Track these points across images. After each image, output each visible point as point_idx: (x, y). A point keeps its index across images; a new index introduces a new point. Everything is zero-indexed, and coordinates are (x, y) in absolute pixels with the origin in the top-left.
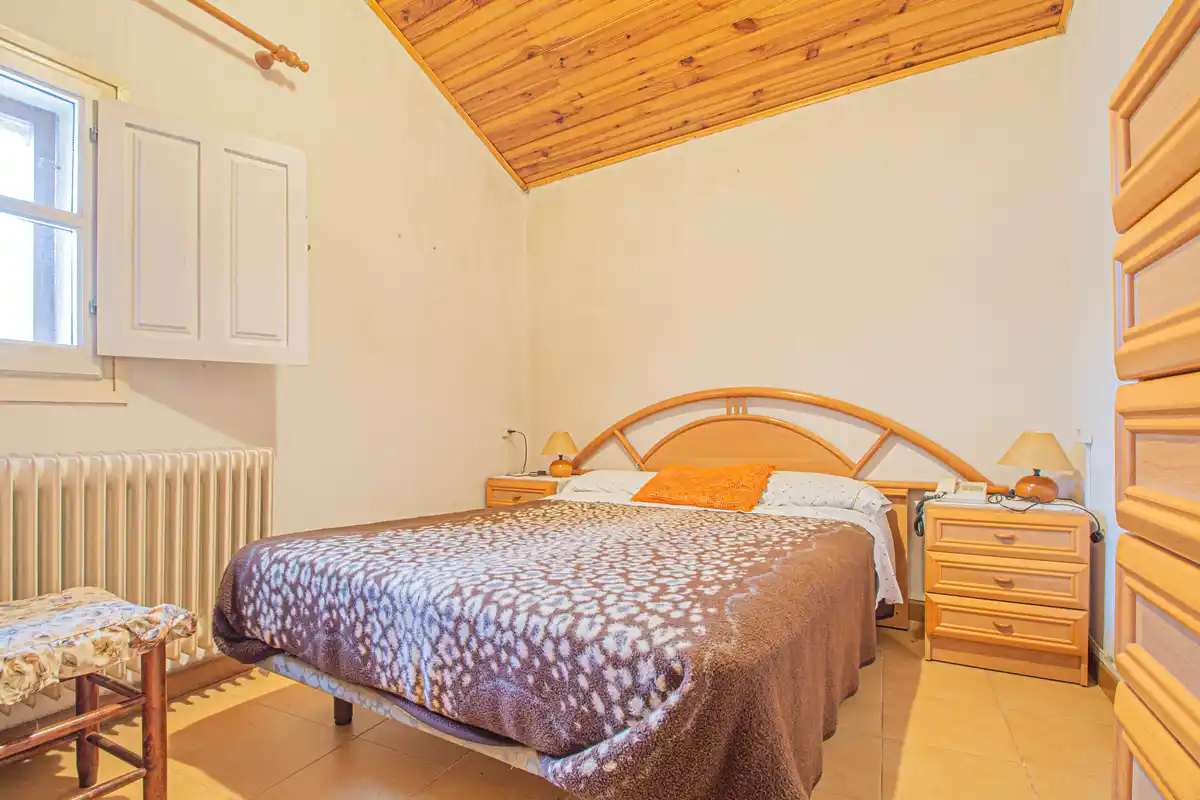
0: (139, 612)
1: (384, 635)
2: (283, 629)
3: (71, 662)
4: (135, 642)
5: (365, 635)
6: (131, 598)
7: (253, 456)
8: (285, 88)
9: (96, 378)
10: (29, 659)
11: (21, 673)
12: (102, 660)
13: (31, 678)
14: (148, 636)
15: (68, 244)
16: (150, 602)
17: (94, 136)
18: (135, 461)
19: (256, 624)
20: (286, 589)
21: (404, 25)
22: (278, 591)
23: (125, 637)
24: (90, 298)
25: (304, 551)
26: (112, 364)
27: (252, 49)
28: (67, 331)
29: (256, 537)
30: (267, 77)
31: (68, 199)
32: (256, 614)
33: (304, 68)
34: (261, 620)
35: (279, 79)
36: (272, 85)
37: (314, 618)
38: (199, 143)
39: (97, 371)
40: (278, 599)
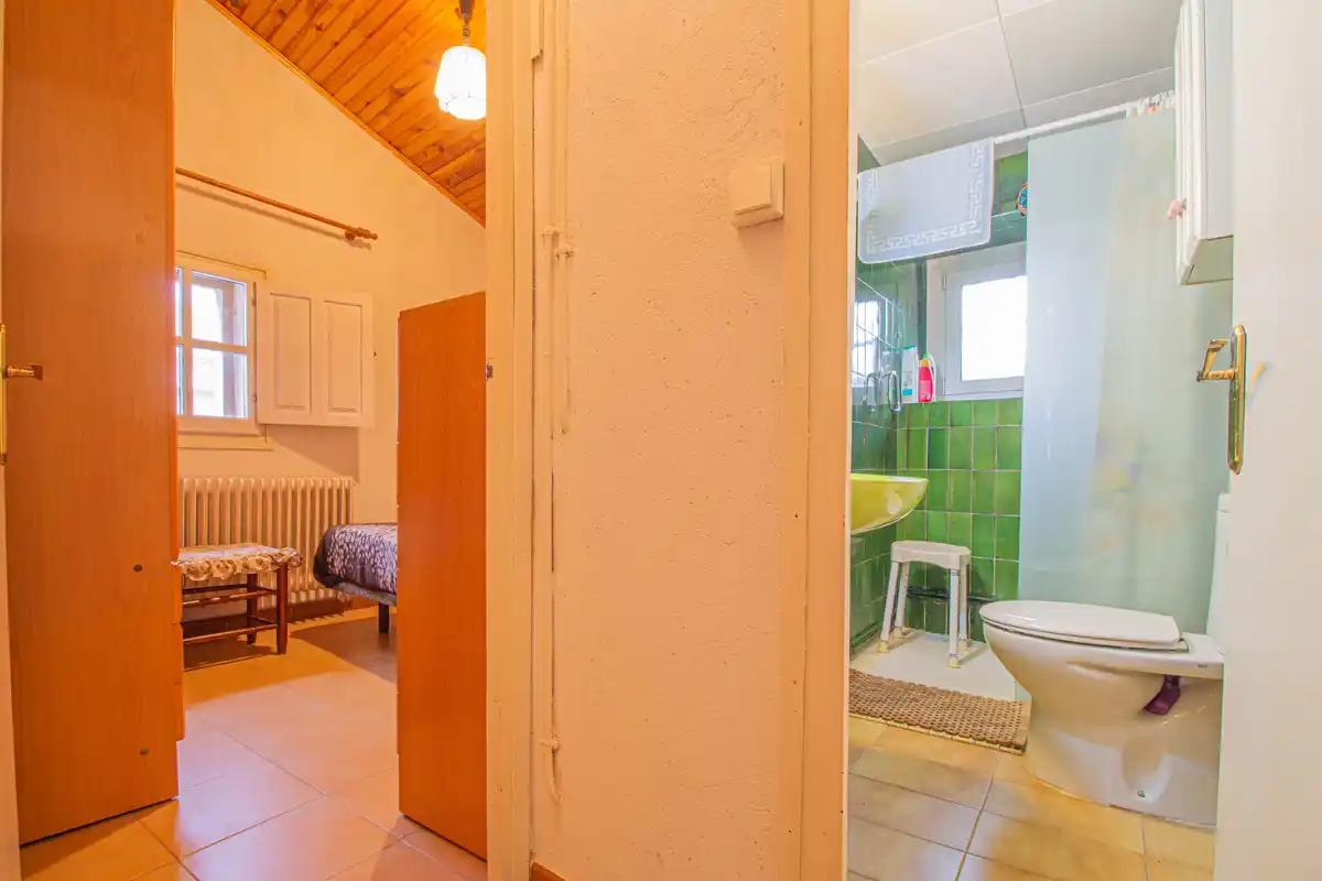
0: (276, 551)
1: (381, 562)
2: (344, 566)
3: (246, 567)
4: (274, 563)
5: (375, 564)
6: (264, 543)
7: (341, 481)
8: (365, 250)
9: (256, 436)
10: (229, 562)
11: (227, 567)
12: (259, 568)
13: (230, 570)
14: (280, 560)
15: (242, 362)
16: (284, 545)
17: (254, 303)
18: (277, 482)
19: (333, 566)
20: (345, 546)
21: (448, 187)
22: (341, 547)
23: (269, 560)
24: (253, 393)
25: (367, 531)
26: (266, 428)
27: (342, 232)
28: (243, 412)
29: (335, 523)
30: (352, 245)
31: (242, 339)
32: (333, 560)
33: (375, 237)
34: (335, 564)
35: (361, 245)
36: (357, 249)
37: (356, 558)
38: (309, 299)
39: (257, 431)
40: (342, 551)
